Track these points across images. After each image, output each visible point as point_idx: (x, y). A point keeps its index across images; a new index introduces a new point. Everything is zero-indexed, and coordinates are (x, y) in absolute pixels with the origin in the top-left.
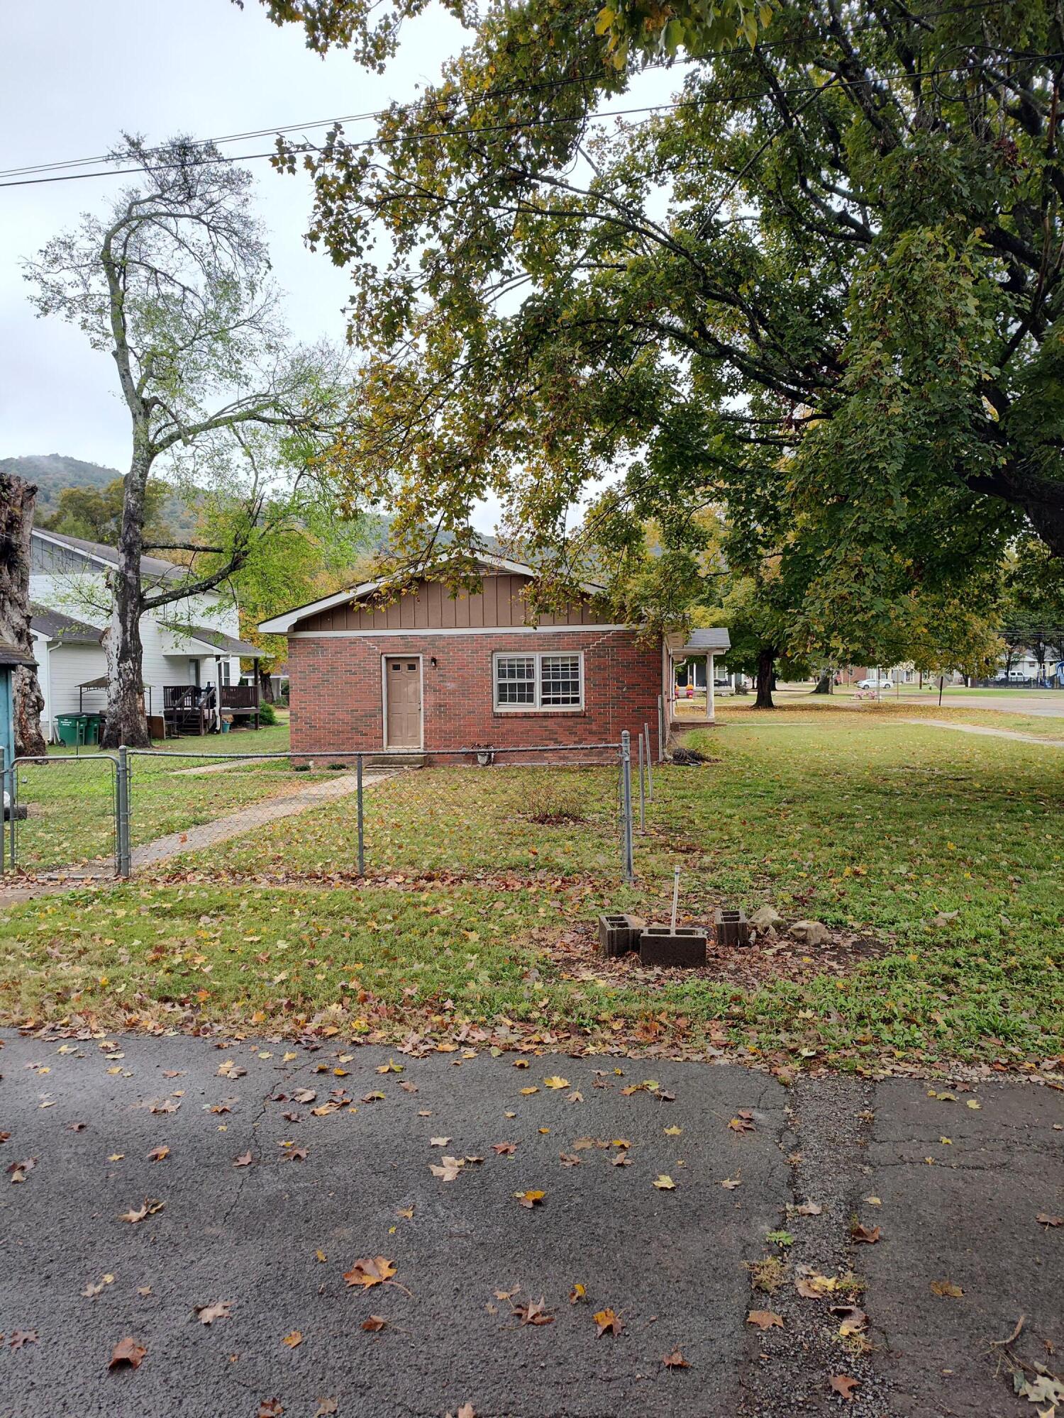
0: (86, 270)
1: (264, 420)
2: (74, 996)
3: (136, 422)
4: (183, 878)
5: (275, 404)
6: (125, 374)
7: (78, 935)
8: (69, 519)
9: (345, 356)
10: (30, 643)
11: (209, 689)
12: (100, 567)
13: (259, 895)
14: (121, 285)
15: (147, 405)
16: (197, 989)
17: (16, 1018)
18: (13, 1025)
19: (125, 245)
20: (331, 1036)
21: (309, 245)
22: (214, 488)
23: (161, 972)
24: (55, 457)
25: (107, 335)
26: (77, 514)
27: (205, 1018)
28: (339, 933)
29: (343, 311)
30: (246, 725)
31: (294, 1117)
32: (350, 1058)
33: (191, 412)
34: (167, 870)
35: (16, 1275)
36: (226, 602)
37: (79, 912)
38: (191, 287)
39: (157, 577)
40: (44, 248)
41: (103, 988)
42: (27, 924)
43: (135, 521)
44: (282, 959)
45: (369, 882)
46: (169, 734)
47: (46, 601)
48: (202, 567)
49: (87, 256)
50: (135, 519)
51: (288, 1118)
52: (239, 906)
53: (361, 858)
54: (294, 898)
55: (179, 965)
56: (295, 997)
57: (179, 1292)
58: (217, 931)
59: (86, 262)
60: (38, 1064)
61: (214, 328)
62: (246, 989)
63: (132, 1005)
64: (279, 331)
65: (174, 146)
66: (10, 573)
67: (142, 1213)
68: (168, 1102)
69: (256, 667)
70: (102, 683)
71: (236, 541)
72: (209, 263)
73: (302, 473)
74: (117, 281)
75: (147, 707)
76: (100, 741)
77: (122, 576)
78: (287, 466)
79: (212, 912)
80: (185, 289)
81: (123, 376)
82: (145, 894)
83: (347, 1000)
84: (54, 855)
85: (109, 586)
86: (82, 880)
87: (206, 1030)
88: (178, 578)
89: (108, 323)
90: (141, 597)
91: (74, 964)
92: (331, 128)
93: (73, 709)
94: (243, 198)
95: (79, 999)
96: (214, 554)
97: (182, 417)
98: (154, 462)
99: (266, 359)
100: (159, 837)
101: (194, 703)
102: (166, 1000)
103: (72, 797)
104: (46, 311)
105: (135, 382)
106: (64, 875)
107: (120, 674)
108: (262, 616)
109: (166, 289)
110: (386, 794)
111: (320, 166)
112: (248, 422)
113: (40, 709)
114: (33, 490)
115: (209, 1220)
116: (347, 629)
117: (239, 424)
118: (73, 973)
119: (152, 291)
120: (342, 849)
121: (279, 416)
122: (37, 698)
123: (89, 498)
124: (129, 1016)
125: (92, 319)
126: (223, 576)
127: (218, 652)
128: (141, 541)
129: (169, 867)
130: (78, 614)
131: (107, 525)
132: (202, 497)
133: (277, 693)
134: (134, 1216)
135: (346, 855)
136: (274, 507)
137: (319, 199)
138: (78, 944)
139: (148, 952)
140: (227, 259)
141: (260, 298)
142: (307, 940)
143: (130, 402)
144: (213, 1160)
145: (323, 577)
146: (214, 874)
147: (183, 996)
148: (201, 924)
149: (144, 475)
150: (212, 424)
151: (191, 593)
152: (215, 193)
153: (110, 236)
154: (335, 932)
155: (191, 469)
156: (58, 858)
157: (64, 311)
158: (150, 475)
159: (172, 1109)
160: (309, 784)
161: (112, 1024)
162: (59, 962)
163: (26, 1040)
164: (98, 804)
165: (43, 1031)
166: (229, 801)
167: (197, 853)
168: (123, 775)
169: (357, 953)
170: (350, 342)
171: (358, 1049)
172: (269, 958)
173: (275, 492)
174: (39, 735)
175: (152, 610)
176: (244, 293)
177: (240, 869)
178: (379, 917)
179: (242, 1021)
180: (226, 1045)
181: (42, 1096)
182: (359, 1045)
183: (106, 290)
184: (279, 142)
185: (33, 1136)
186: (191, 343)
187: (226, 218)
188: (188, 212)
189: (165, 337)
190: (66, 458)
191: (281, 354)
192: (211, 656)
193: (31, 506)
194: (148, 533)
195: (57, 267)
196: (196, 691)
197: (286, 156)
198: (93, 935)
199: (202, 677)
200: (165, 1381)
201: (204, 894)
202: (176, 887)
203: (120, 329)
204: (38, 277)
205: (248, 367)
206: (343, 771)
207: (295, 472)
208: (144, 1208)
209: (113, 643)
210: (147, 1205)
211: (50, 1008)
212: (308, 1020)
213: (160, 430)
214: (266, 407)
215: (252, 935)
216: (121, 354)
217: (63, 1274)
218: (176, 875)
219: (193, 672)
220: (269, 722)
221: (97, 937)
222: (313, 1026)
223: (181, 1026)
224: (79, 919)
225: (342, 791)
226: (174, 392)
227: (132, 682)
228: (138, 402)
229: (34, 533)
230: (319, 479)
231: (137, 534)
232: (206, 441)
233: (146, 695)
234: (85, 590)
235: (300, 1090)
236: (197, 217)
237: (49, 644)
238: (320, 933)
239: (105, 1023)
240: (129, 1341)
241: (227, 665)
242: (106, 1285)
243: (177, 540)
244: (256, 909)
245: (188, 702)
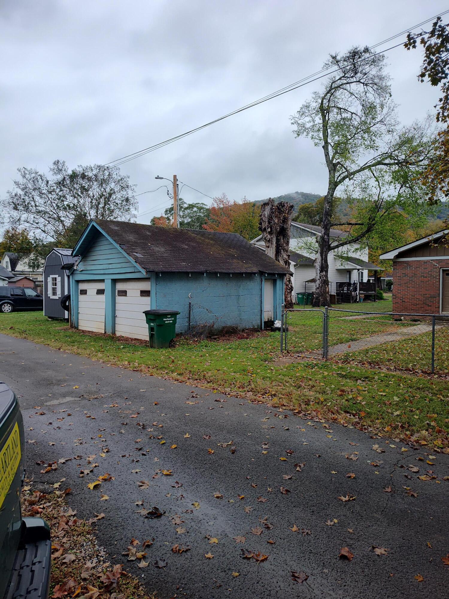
0: (314, 115)
1: (385, 164)
2: (311, 403)
3: (330, 174)
4: (349, 363)
5: (391, 157)
6: (327, 155)
7: (311, 380)
8: (302, 217)
9: (426, 128)
10: (289, 266)
11: (354, 283)
12: (315, 234)
13: (383, 375)
14: (327, 118)
15: (335, 165)
16: (360, 411)
17: (292, 407)
18: (291, 410)
19: (329, 101)
20: (423, 445)
21: (420, 80)
22: (361, 197)
23: (344, 400)
24: (297, 193)
25: (321, 140)
26: (305, 215)
27: (365, 424)
28: (424, 398)
29: (435, 107)
30: (370, 300)
31: (409, 477)
32: (434, 457)
33: (353, 166)
34: (342, 359)
35: (302, 507)
36: (363, 246)
37: (310, 370)
38: (355, 112)
39: (336, 237)
40: (299, 110)
41: (322, 402)
42: (292, 373)
43: (328, 215)
44: (397, 405)
45: (436, 376)
46: (338, 302)
47: (295, 249)
48: (354, 232)
49: (314, 109)
50: (329, 214)
51: (406, 476)
52: (374, 378)
53: (433, 364)
54: (400, 379)
55: (351, 399)
56: (404, 423)
57: (364, 536)
58: (365, 388)
59: (314, 112)
60: (301, 427)
61: (364, 128)
62: (382, 415)
63: (334, 411)
64: (394, 123)
65: (350, 53)
66: (283, 239)
67: (347, 498)
68: (352, 455)
69: (375, 274)
70: (313, 281)
71: (369, 219)
72: (364, 100)
73: (402, 186)
74: (325, 116)
75: (330, 290)
76: (312, 304)
77: (322, 238)
78: (395, 183)
79: (362, 379)
80: (352, 113)
81: (326, 156)
82: (335, 367)
83: (430, 430)
84: (299, 347)
85: (317, 242)
86: (310, 358)
87: (365, 429)
88: (344, 237)
89: (321, 135)
90: (329, 245)
91: (310, 391)
92: (435, 21)
93: (303, 291)
94: (380, 67)
95: (313, 405)
96: (359, 226)
97: (348, 168)
98: (336, 189)
99: (387, 138)
100: (337, 344)
101: (348, 289)
102: (348, 412)
103: (304, 325)
104: (299, 135)
105: (331, 157)
106: (303, 355)
107: (320, 277)
108: (380, 252)
109: (344, 115)
110: (442, 335)
111: (428, 41)
112: (377, 166)
113: (292, 290)
114: (292, 207)
115: (375, 511)
116: (423, 257)
117: (374, 168)
118: (311, 394)
119: (339, 117)
120: (421, 359)
121: (392, 161)
122: (291, 286)
123: (308, 208)
124: (333, 416)
125: (315, 134)
126: (363, 235)
127: (358, 267)
128: (330, 223)
129: (343, 357)
130: (305, 254)
131: (315, 218)
132: (356, 202)
133: (384, 286)
134: (344, 499)
135: (424, 362)
136: (387, 202)
137: (426, 56)
138: (310, 383)
139: (338, 391)
140: (372, 97)
141: (385, 110)
142: (407, 398)
143: (328, 166)
144: (374, 485)
145: (410, 232)
146: (362, 362)
147: (354, 412)
148: (358, 383)
149: (332, 195)
150: (362, 169)
151: (350, 243)
152: (367, 68)
153: (323, 98)
154: (421, 397)
155: (352, 190)
156: (301, 348)
157: (305, 133)
158: (334, 195)
159: (355, 459)
160: (402, 327)
161: (326, 417)
162: (305, 389)
163: (295, 417)
164: (313, 329)
165: (301, 415)
166: (365, 332)
167: (354, 353)
168: (326, 318)
169: (433, 409)
170: (438, 121)
171: (438, 454)
172: (390, 403)
173: (389, 196)
174: (291, 300)
175: (332, 250)
176: (378, 109)
177: (374, 362)
178: (444, 394)
179: (381, 429)
180: (375, 437)
181: (303, 440)
182: (438, 452)
183: (321, 121)
184: (409, 36)
185: (303, 455)
186: (354, 136)
187: (372, 78)
188: (355, 80)
189: (343, 136)
190: (301, 192)
191: (395, 134)
192: (356, 269)
193: (291, 213)
194: (333, 220)
195: (303, 116)
196: (349, 284)
197: (412, 41)
198: (316, 380)
199: (352, 278)
200: (363, 571)
201: (359, 371)
202: (346, 366)
203: (326, 136)
204: (296, 122)
205: (379, 142)
206: (419, 322)
207: (398, 186)
208: (347, 497)
209: (318, 265)
210: (349, 496)
211: (303, 406)
212: (412, 435)
213: (339, 176)
214: (386, 158)
215: (381, 392)
216: (325, 147)
217: (319, 513)
218: (346, 360)
219: (348, 276)
220: (381, 298)
221: (318, 381)
222: (414, 438)
223: (355, 424)
224: (310, 373)
225: (419, 332)
226: (346, 158)
227: (325, 280)
228: (331, 165)
229: (292, 223)
230: (410, 188)
231: (329, 220)
232: (358, 177)
233: (330, 286)
234: (308, 244)
235: (411, 466)
236: (359, 81)
237: (295, 266)
238: (414, 397)
239: (324, 416)
240: (347, 549)
241: (362, 273)
242: (335, 523)
243: (343, 221)
244: (382, 381)
245: (345, 289)
